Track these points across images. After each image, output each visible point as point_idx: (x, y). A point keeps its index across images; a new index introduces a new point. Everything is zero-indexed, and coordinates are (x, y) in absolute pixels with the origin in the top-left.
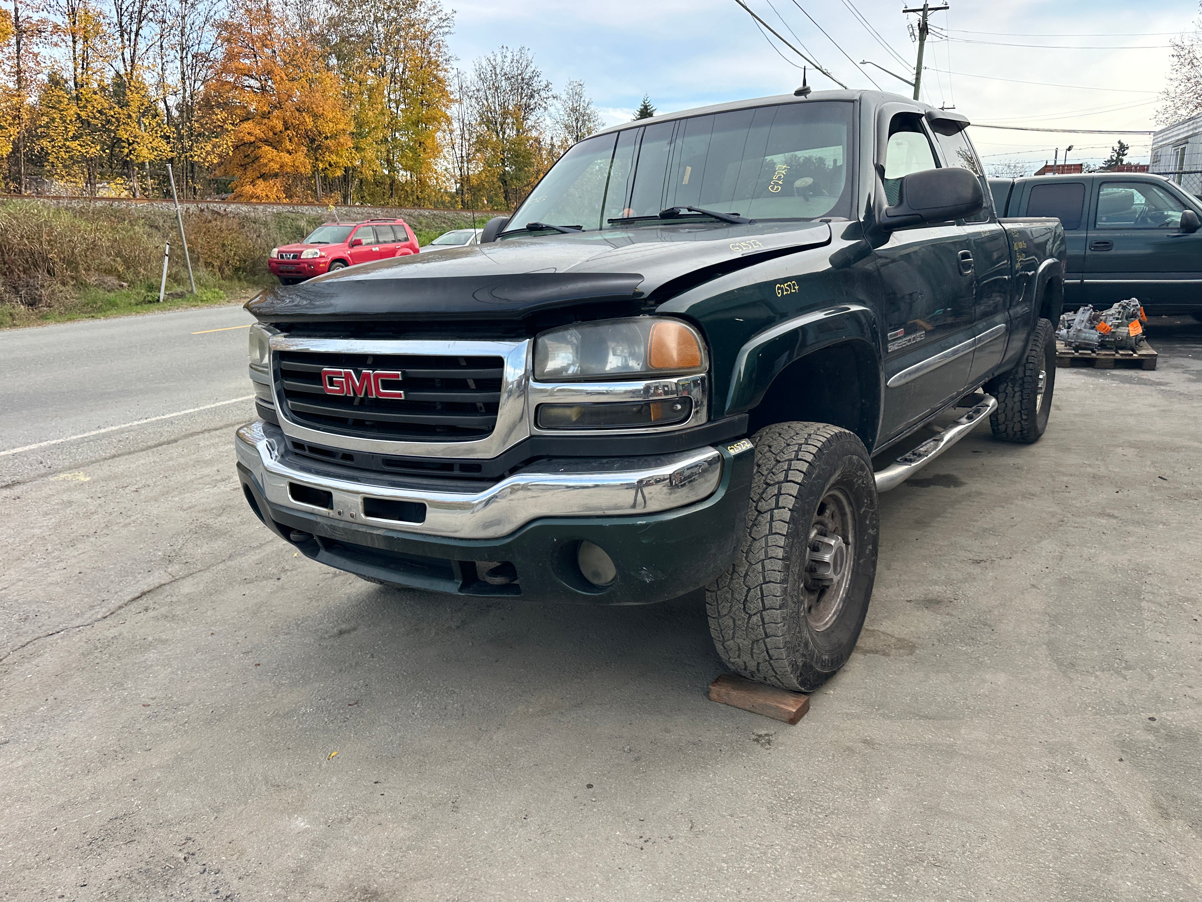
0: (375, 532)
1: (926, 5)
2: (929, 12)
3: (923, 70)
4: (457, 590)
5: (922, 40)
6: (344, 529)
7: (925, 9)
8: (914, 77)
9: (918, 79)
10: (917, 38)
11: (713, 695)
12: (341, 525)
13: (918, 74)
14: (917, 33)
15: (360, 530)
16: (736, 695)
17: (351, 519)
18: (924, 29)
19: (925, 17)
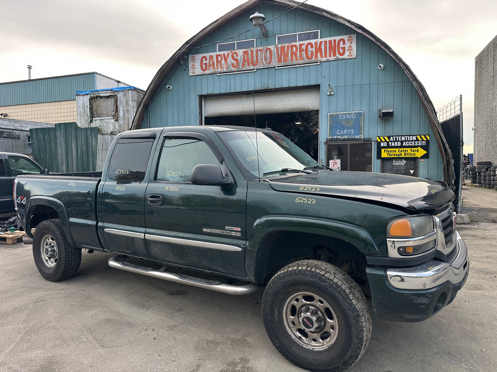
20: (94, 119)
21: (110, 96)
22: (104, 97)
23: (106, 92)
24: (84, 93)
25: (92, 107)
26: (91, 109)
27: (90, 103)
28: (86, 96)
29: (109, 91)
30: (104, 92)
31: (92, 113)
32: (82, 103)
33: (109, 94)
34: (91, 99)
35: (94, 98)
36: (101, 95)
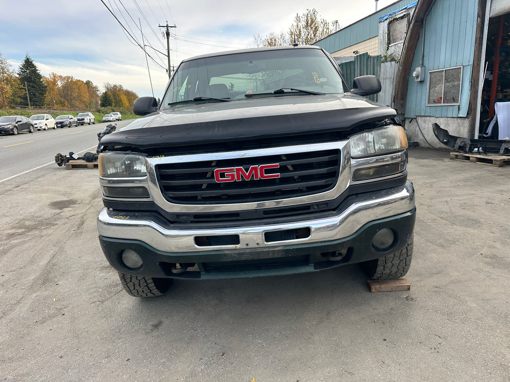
0: (276, 249)
1: (167, 25)
2: (169, 28)
3: (170, 51)
4: (313, 269)
5: (168, 38)
6: (249, 253)
7: (167, 26)
8: (167, 53)
9: (169, 54)
10: (166, 38)
11: (373, 290)
12: (248, 251)
13: (169, 52)
14: (166, 35)
15: (265, 250)
16: (384, 287)
17: (258, 246)
18: (168, 34)
19: (167, 29)
20: (390, 45)
21: (404, 15)
22: (399, 18)
23: (401, 12)
24: (385, 18)
25: (389, 32)
26: (389, 34)
27: (388, 29)
28: (385, 22)
29: (403, 11)
30: (399, 13)
31: (389, 39)
32: (382, 30)
33: (402, 15)
34: (389, 24)
35: (391, 21)
36: (397, 17)
